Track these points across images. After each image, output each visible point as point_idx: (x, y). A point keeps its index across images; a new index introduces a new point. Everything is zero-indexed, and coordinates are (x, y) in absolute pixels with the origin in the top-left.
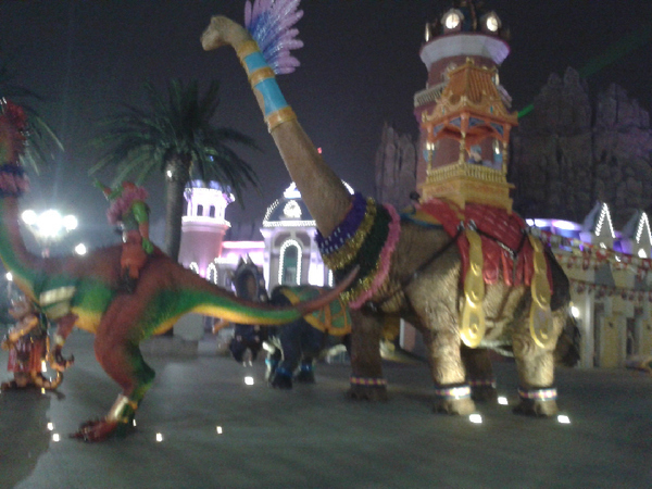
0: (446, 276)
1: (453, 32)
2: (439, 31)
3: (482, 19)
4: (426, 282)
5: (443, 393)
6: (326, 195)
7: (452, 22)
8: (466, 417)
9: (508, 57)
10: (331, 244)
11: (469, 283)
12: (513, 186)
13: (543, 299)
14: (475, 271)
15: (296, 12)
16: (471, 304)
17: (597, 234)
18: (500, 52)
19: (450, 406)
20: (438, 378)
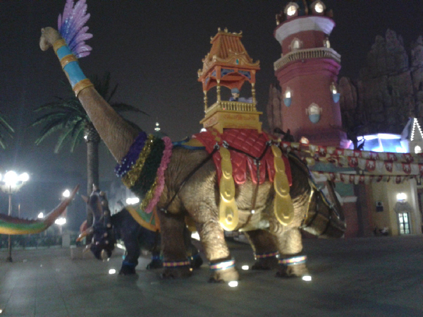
0: (204, 183)
1: (293, 18)
2: (284, 18)
3: (312, 6)
4: (189, 188)
5: (213, 267)
6: (117, 136)
7: (291, 11)
8: (227, 283)
9: (334, 28)
10: (122, 170)
11: (222, 185)
12: (261, 113)
13: (283, 191)
14: (227, 177)
15: (86, 14)
16: (225, 201)
17: (412, 139)
18: (328, 26)
19: (218, 275)
20: (208, 257)
